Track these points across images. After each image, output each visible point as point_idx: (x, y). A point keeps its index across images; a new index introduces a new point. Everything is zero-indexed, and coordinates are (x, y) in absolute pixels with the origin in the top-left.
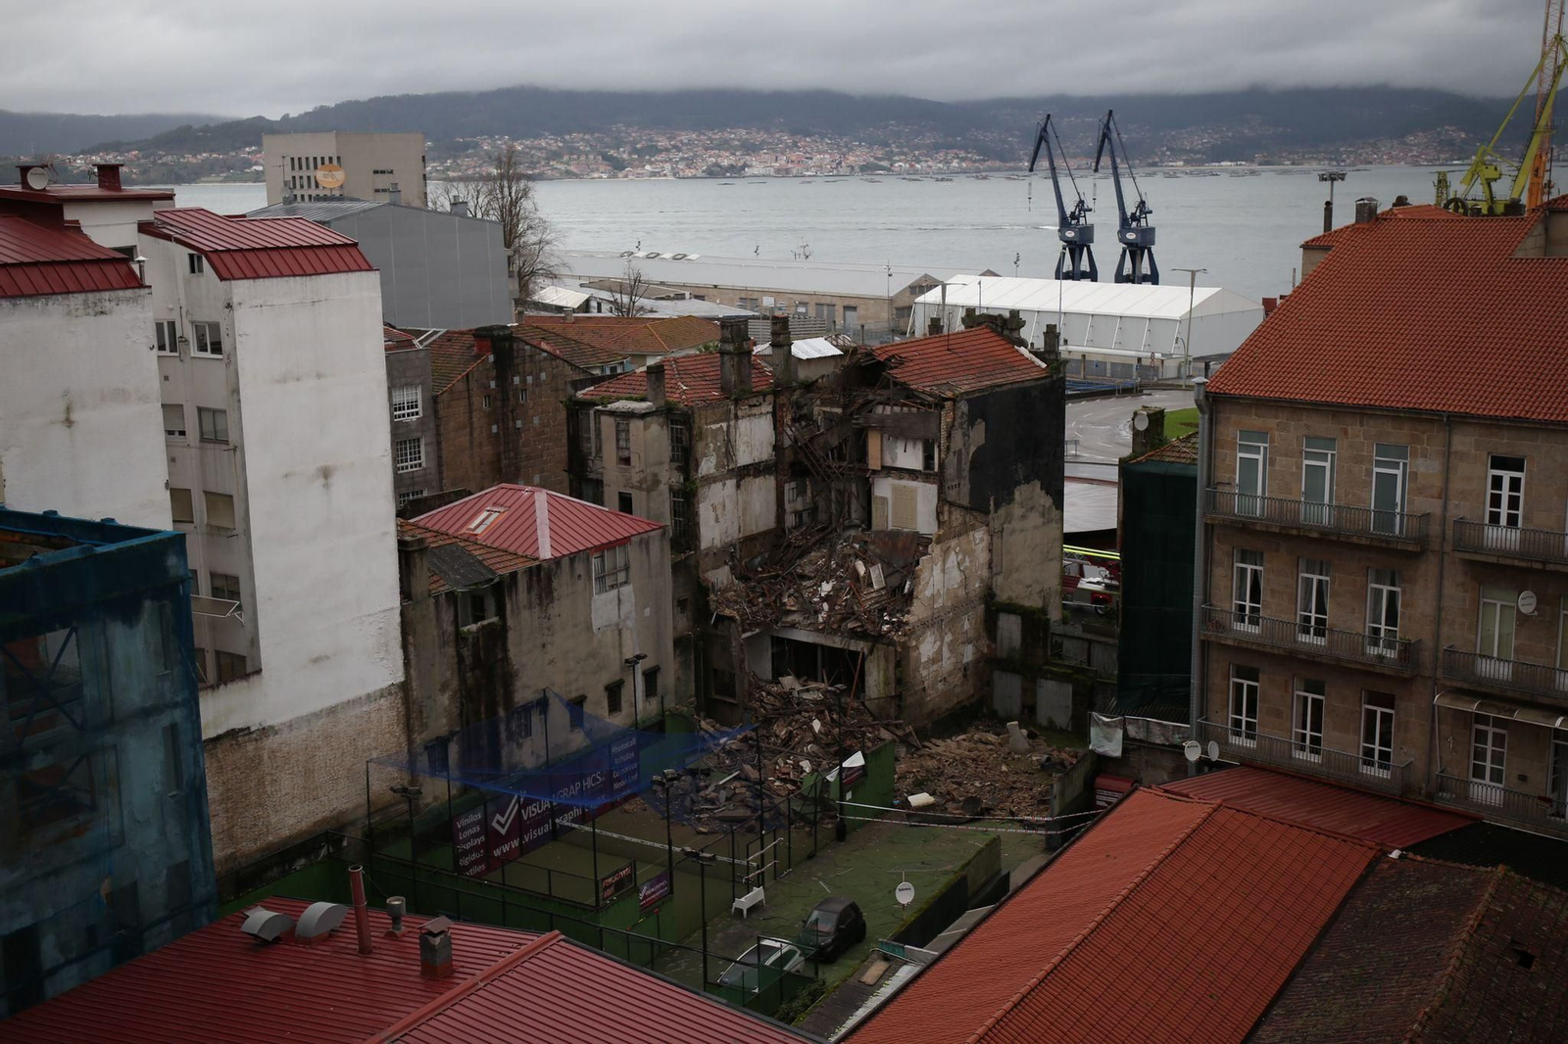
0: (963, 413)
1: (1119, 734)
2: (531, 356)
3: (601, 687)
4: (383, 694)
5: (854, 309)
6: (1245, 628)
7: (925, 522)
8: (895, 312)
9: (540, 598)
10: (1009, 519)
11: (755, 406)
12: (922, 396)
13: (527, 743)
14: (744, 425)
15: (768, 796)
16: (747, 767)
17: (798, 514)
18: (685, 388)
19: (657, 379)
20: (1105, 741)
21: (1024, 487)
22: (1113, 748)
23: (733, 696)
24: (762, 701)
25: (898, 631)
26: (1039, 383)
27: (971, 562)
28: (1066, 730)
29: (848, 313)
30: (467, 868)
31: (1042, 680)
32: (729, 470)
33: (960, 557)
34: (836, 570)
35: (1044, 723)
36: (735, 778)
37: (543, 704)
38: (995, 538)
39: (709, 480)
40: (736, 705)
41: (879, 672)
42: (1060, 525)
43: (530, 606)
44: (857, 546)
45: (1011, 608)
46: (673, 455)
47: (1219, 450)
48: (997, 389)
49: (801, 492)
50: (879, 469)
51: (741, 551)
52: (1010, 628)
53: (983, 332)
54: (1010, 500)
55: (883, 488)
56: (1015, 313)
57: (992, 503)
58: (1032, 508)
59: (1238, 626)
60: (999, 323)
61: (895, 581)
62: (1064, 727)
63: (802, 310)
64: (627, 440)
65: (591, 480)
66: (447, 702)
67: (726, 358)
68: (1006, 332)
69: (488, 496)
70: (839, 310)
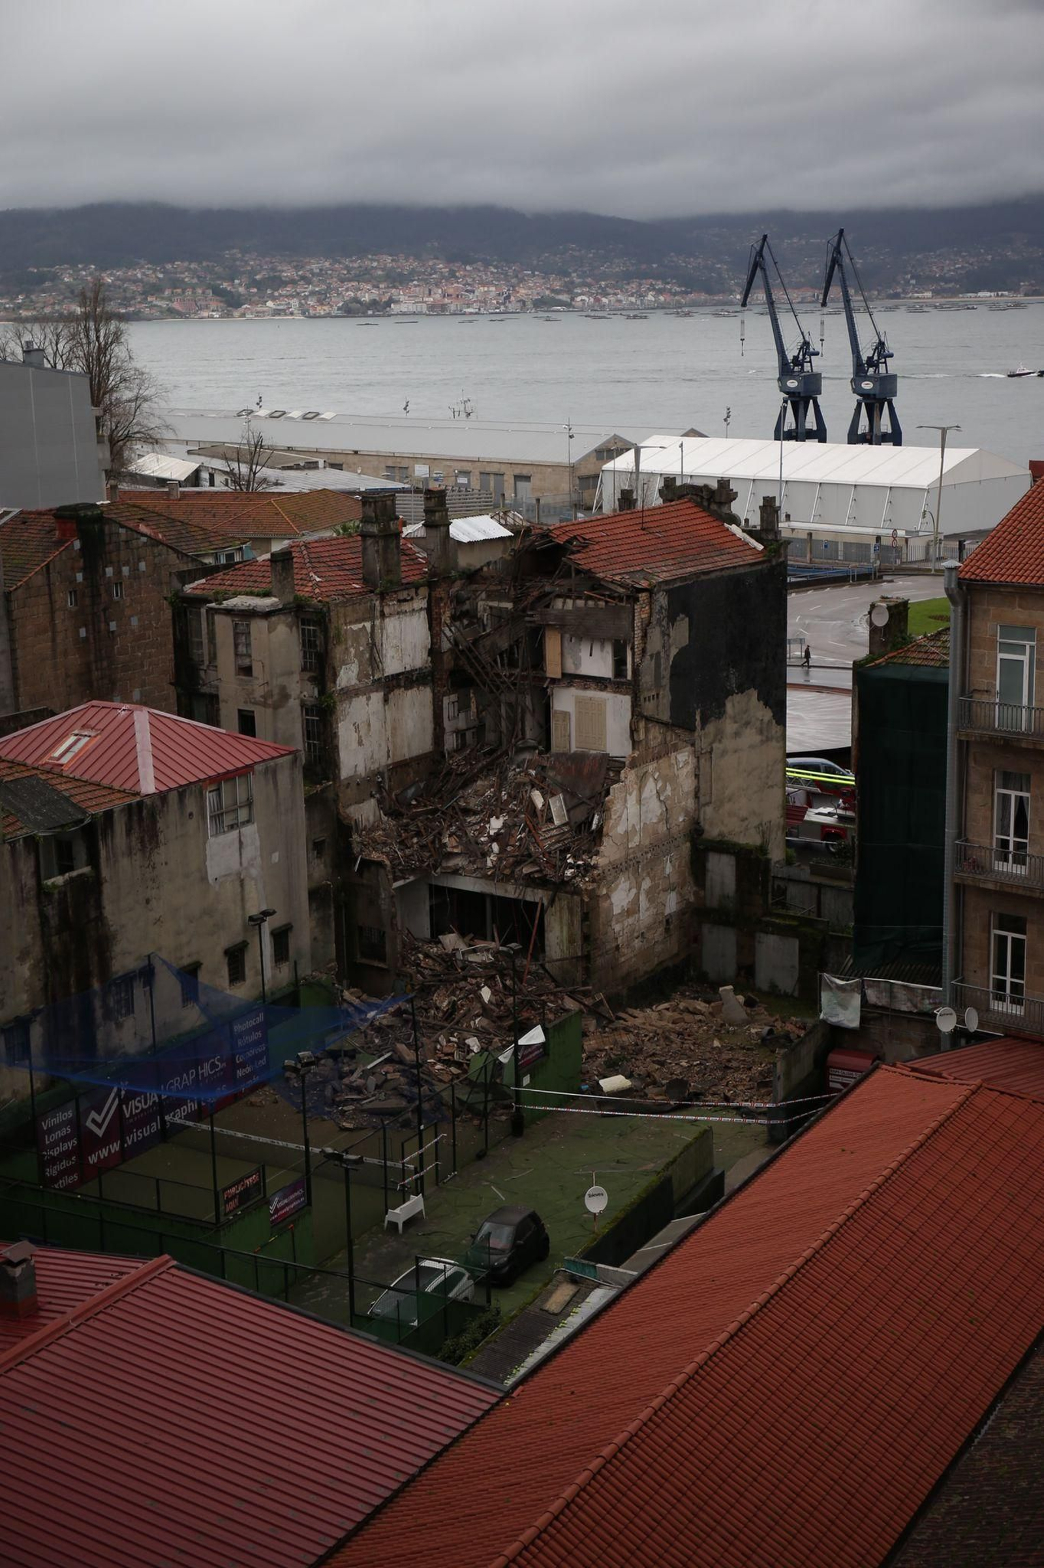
0: (661, 607)
1: (856, 1000)
2: (126, 542)
3: (219, 951)
5: (527, 478)
6: (1010, 868)
7: (617, 744)
8: (577, 481)
9: (142, 842)
10: (719, 737)
11: (405, 600)
12: (612, 587)
13: (129, 1023)
14: (391, 624)
15: (426, 1081)
16: (402, 1047)
17: (461, 734)
18: (318, 579)
19: (283, 569)
20: (839, 1010)
21: (737, 698)
22: (849, 1016)
23: (382, 958)
24: (418, 965)
25: (584, 876)
26: (754, 568)
27: (672, 790)
28: (792, 996)
29: (520, 484)
30: (54, 1180)
31: (762, 935)
32: (374, 681)
33: (660, 784)
34: (507, 803)
35: (765, 987)
36: (387, 1061)
37: (147, 974)
38: (702, 761)
39: (350, 693)
40: (387, 970)
41: (562, 928)
42: (781, 744)
43: (130, 853)
44: (533, 772)
45: (723, 847)
46: (305, 663)
47: (975, 650)
48: (703, 577)
49: (463, 706)
50: (559, 676)
51: (390, 781)
52: (722, 869)
53: (684, 507)
54: (720, 713)
55: (565, 701)
56: (724, 483)
57: (698, 718)
58: (747, 724)
59: (1000, 866)
60: (704, 494)
61: (580, 815)
62: (789, 991)
63: (463, 480)
64: (248, 645)
65: (204, 695)
66: (27, 973)
67: (369, 541)
68: (714, 507)
69: (74, 718)
70: (509, 480)
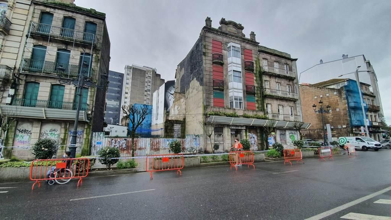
4: (162, 124)
10: (189, 94)
27: (180, 108)
33: (178, 106)
38: (186, 101)
42: (202, 92)
54: (189, 87)
57: (186, 90)
58: (194, 88)
